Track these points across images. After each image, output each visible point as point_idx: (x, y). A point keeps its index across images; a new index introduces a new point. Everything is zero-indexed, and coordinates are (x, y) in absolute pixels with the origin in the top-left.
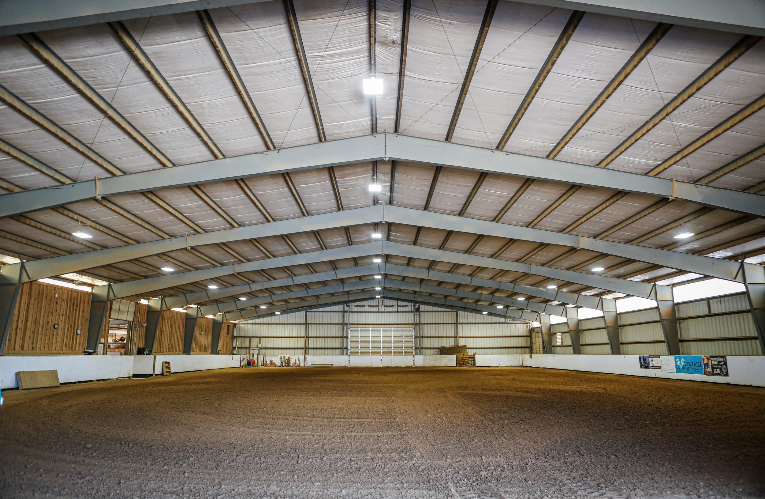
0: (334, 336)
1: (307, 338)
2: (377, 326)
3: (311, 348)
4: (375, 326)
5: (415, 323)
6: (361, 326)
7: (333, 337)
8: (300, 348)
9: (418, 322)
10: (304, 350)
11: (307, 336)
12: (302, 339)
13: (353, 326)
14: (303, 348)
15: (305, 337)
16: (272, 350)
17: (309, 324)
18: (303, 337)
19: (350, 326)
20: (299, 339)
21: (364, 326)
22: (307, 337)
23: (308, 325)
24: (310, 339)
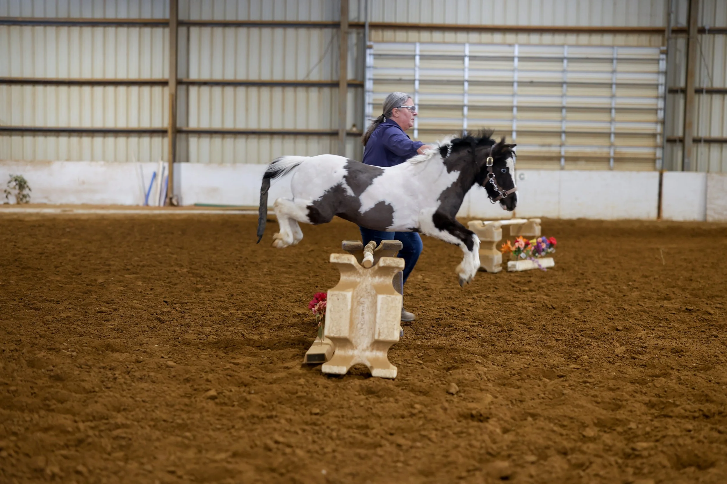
0: (301, 77)
1: (182, 89)
2: (498, 37)
3: (199, 133)
4: (486, 37)
5: (673, 25)
6: (425, 35)
7: (295, 85)
8: (152, 132)
9: (683, 22)
10: (167, 141)
11: (182, 76)
12: (157, 90)
13: (389, 34)
14: (162, 132)
15: (172, 83)
16: (28, 140)
17: (189, 24)
18: (164, 83)
19: (375, 35)
20: (146, 90)
21: (437, 36)
22: (179, 83)
23: (182, 30)
24: (193, 90)
